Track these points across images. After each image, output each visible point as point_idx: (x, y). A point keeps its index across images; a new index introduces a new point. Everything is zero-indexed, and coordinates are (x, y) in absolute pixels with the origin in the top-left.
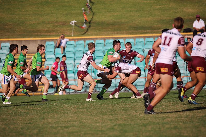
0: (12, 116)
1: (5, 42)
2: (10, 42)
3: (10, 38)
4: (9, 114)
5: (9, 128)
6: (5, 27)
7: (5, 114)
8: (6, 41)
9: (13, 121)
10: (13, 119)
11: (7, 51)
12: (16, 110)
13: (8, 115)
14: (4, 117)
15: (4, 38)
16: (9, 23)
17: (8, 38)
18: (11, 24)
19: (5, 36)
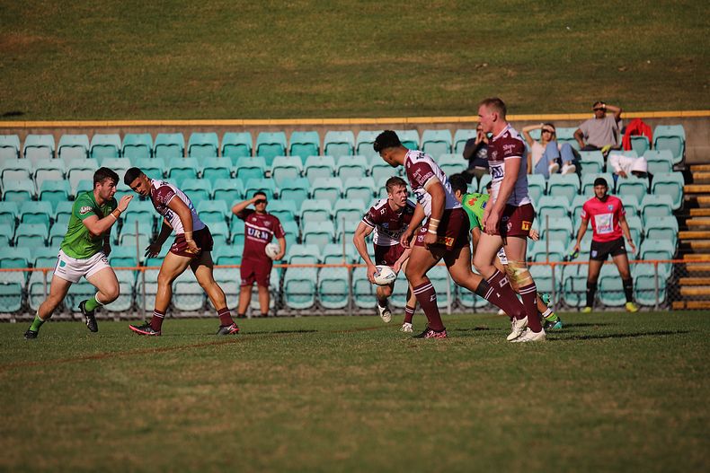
0: (688, 380)
1: (669, 124)
2: (686, 122)
3: (685, 110)
4: (678, 370)
5: (678, 419)
6: (671, 70)
7: (664, 369)
8: (672, 118)
9: (692, 396)
10: (690, 389)
11: (673, 153)
12: (702, 360)
13: (673, 377)
14: (662, 380)
15: (665, 110)
16: (684, 56)
17: (681, 109)
18: (691, 61)
19: (670, 101)
